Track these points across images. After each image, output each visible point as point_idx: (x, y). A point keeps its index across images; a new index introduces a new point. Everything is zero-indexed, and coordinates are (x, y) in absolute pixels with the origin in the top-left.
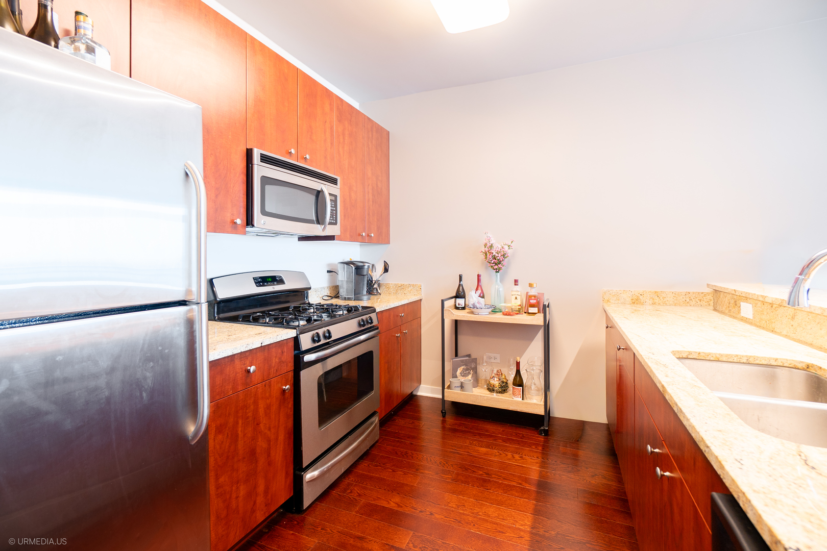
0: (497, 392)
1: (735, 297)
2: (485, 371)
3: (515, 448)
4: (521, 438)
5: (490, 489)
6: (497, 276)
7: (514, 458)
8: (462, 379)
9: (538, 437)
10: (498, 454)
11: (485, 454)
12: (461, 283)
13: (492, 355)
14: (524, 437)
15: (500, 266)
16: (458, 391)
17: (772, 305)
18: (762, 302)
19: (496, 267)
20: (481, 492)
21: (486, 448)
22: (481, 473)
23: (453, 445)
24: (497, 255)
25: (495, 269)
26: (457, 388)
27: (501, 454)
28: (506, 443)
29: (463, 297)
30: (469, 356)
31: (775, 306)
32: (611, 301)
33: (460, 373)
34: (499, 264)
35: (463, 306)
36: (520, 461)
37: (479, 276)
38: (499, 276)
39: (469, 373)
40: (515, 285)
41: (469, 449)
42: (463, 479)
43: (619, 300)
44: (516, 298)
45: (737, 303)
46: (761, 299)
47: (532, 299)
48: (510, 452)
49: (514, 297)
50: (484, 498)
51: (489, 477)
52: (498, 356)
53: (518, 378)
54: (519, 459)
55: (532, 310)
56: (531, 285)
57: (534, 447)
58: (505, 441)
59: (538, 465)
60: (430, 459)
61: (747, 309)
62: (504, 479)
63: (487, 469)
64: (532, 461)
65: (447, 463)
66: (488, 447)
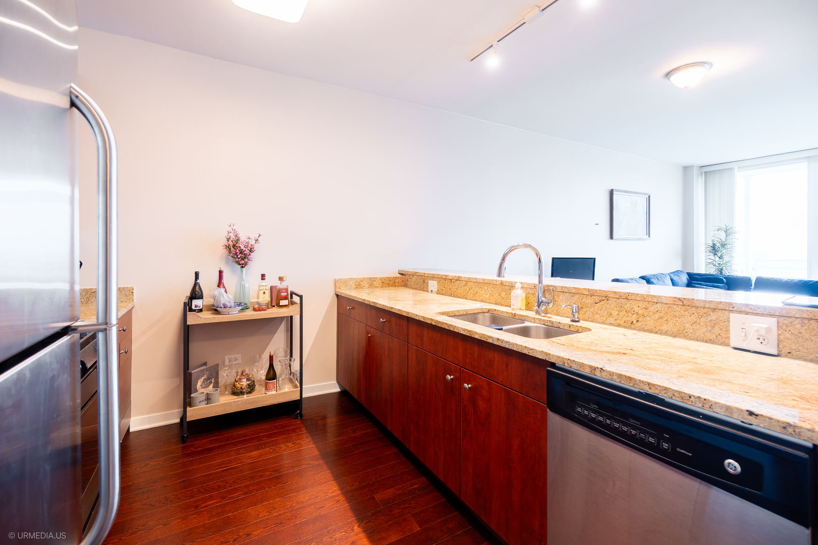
0: (248, 393)
1: (424, 277)
2: (226, 376)
3: (283, 438)
4: (282, 428)
5: (287, 482)
6: (242, 271)
7: (288, 447)
8: (205, 391)
9: (294, 422)
10: (271, 450)
11: (260, 456)
12: (198, 281)
13: (233, 356)
14: (284, 426)
15: (246, 260)
16: (203, 405)
17: (451, 280)
18: (445, 279)
19: (243, 262)
20: (282, 489)
21: (256, 450)
22: (269, 473)
23: (219, 464)
24: (244, 249)
25: (240, 264)
26: (201, 403)
27: (275, 449)
28: (272, 438)
29: (201, 297)
30: (205, 364)
31: (453, 281)
32: (341, 288)
33: (201, 385)
34: (245, 258)
35: (201, 308)
36: (295, 447)
37: (221, 272)
38: (244, 272)
39: (211, 382)
40: (262, 279)
41: (240, 459)
42: (255, 488)
43: (347, 286)
44: (264, 293)
45: (426, 281)
46: (444, 277)
47: (282, 292)
48: (281, 444)
49: (262, 292)
50: (287, 491)
51: (279, 473)
52: (239, 356)
53: (272, 372)
54: (293, 445)
55: (283, 303)
56: (281, 279)
57: (298, 431)
58: (269, 436)
59: (312, 443)
60: (204, 489)
61: (433, 285)
62: (293, 467)
63: (272, 467)
64: (305, 442)
65: (226, 483)
66: (257, 449)
